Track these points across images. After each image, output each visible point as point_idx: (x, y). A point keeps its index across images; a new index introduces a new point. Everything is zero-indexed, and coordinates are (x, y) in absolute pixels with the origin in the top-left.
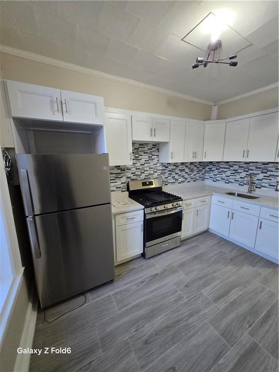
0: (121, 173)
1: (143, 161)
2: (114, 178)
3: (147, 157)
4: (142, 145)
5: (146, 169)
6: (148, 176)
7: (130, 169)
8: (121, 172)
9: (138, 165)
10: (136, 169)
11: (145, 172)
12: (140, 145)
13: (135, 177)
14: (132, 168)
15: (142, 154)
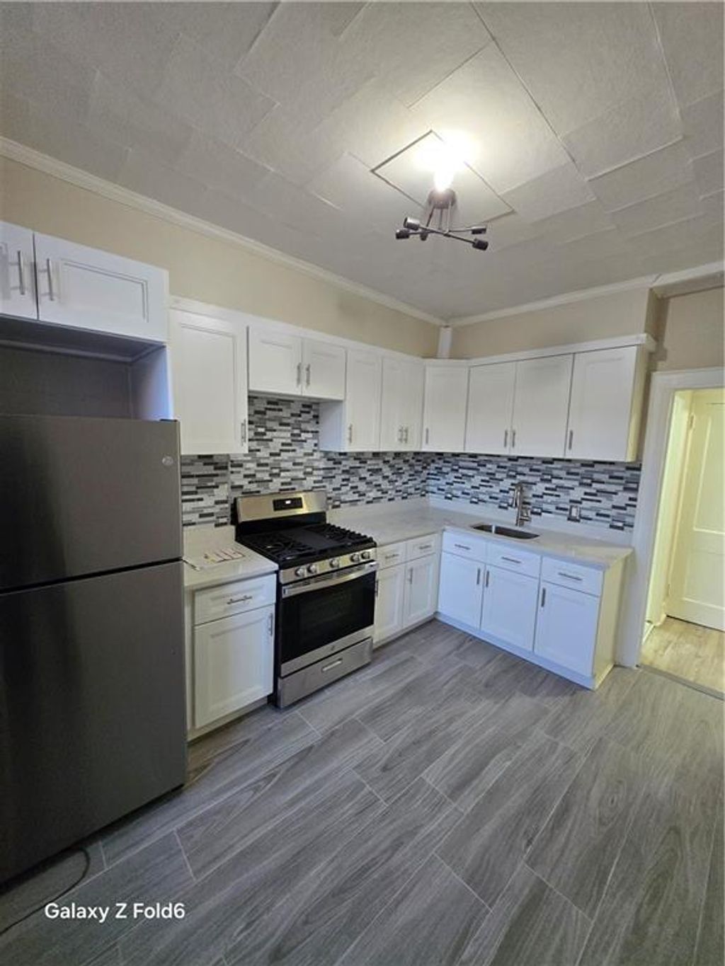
0: (216, 475)
1: (276, 446)
2: (194, 489)
3: (289, 435)
4: (276, 403)
5: (283, 465)
6: (290, 484)
7: (241, 466)
8: (214, 472)
9: (264, 453)
10: (259, 465)
11: (282, 474)
12: (269, 403)
13: (254, 487)
14: (248, 461)
15: (275, 425)
